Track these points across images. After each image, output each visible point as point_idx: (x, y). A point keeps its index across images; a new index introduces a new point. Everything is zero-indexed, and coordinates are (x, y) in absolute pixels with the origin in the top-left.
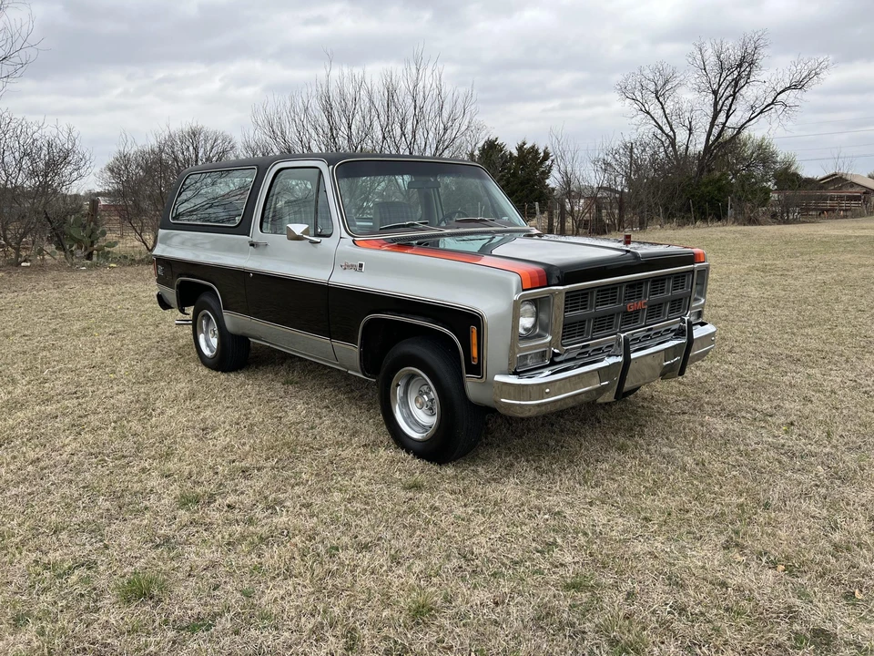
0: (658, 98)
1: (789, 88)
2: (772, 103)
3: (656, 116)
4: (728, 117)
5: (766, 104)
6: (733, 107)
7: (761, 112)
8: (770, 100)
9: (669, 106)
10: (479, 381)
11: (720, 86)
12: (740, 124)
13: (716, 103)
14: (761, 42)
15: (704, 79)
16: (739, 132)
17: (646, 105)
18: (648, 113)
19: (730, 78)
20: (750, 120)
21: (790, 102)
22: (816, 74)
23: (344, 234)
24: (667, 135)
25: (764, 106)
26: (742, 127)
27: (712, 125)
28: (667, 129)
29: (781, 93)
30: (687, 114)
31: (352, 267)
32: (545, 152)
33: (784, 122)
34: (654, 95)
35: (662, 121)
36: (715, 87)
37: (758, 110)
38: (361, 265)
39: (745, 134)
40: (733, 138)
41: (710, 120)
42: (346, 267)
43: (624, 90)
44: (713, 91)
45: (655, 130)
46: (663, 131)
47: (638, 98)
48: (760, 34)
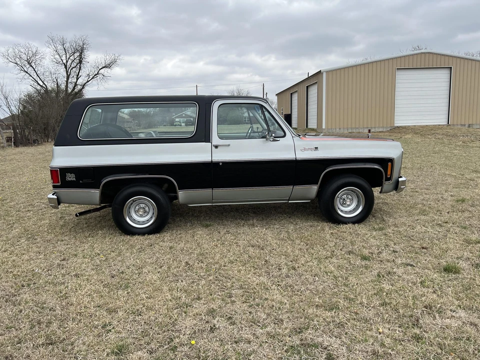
0: (30, 64)
1: (103, 67)
2: (98, 74)
3: (32, 75)
5: (95, 74)
6: (80, 74)
7: (93, 78)
8: (96, 73)
9: (40, 70)
11: (67, 62)
12: (83, 83)
13: (67, 72)
14: (86, 41)
15: (57, 56)
16: (83, 88)
17: (25, 68)
18: (27, 72)
20: (88, 81)
21: (105, 74)
22: (115, 62)
24: (42, 86)
25: (93, 75)
26: (83, 86)
27: (67, 82)
28: (41, 84)
29: (101, 69)
31: (309, 149)
33: (103, 84)
34: (26, 62)
36: (65, 61)
37: (91, 77)
38: (316, 148)
39: (87, 88)
40: (81, 90)
41: (66, 79)
42: (305, 149)
44: (64, 64)
45: (32, 83)
46: (38, 84)
47: (18, 63)
48: (84, 37)
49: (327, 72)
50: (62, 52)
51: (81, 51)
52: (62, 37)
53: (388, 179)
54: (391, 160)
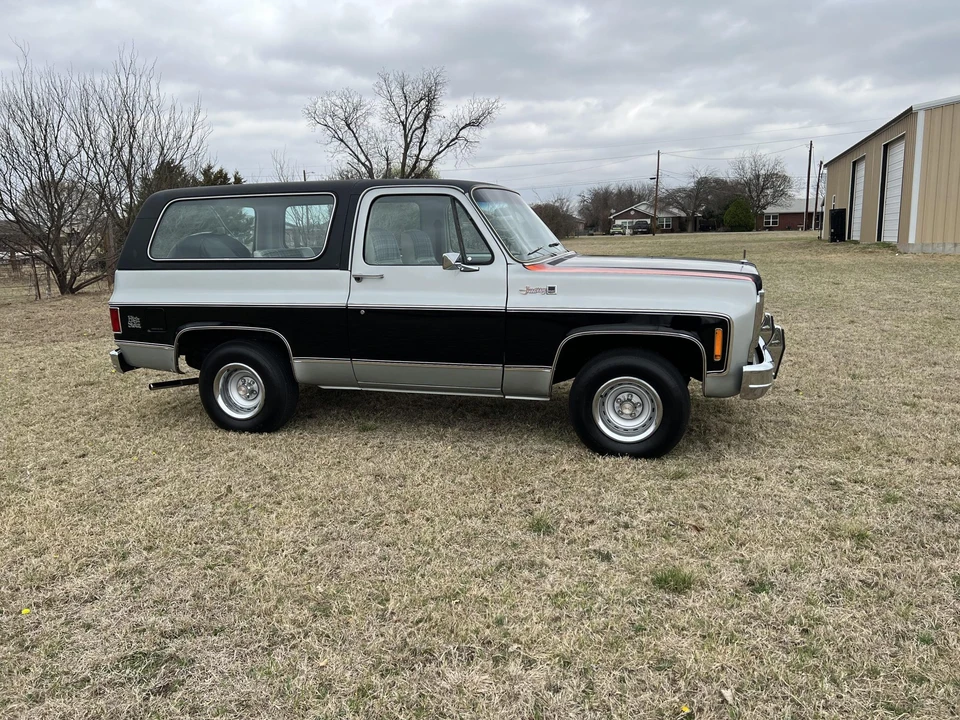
0: (348, 126)
1: (469, 125)
2: (456, 138)
3: (349, 144)
4: (420, 149)
5: (451, 138)
6: (425, 140)
7: (448, 146)
8: (454, 136)
9: (363, 136)
10: (720, 375)
11: (407, 119)
12: (431, 157)
13: (406, 136)
14: (439, 78)
15: (392, 109)
16: (430, 165)
17: (339, 133)
18: (342, 140)
19: (417, 110)
20: (439, 153)
21: (471, 138)
22: (489, 113)
23: (510, 260)
24: (363, 164)
25: (448, 141)
26: (431, 162)
27: (405, 155)
28: (363, 159)
29: (462, 129)
30: (384, 145)
31: (537, 291)
32: (235, 177)
33: (467, 156)
34: (343, 122)
35: (358, 152)
36: (403, 118)
37: (445, 144)
38: (552, 289)
40: (427, 169)
41: (403, 151)
42: (528, 291)
43: (312, 115)
44: (402, 123)
45: (350, 158)
46: (359, 160)
47: (330, 124)
48: (438, 70)
49: (930, 110)
50: (399, 101)
51: (430, 98)
52: (401, 74)
53: (720, 365)
54: (723, 323)
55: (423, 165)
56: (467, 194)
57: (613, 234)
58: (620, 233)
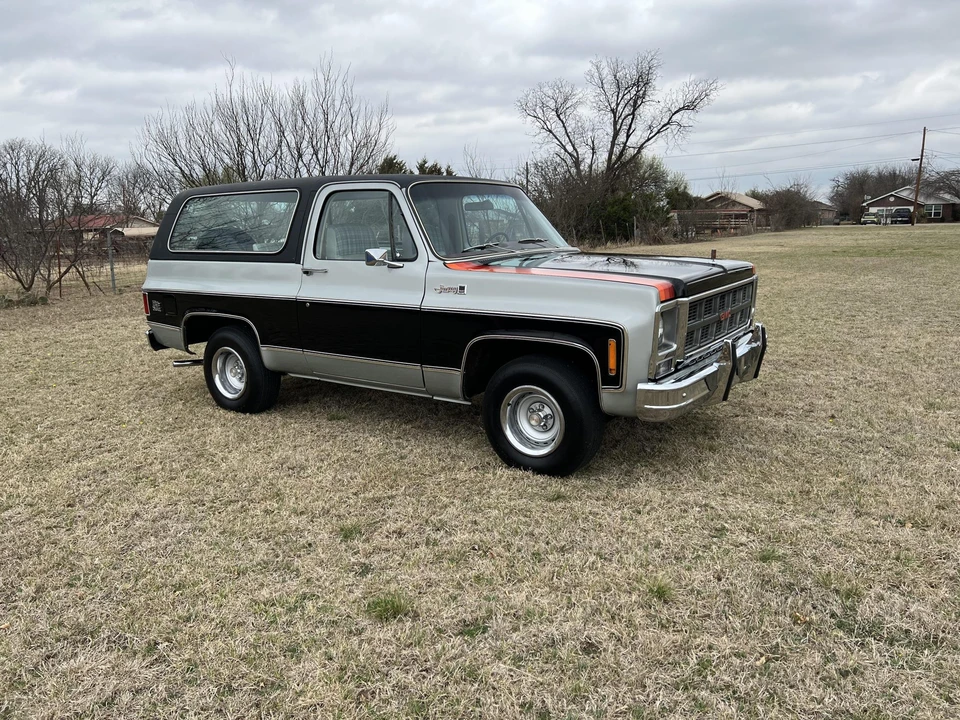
0: (558, 116)
1: (683, 109)
2: (668, 123)
3: (558, 135)
4: (628, 136)
5: (662, 124)
6: (633, 126)
7: (658, 132)
8: (666, 120)
9: (571, 125)
10: (616, 391)
11: (618, 105)
12: (639, 144)
13: (615, 123)
14: (655, 62)
15: (602, 98)
16: (639, 152)
17: (548, 123)
18: (550, 131)
19: (627, 97)
20: (649, 139)
21: (684, 122)
22: (706, 95)
23: (432, 257)
24: (570, 154)
25: (659, 127)
26: (641, 147)
27: (613, 144)
28: (570, 148)
29: (676, 113)
30: (590, 134)
31: (449, 290)
32: (447, 171)
33: (679, 142)
34: (554, 113)
35: (565, 140)
36: (613, 105)
37: (655, 130)
38: (462, 288)
39: (644, 152)
40: (634, 157)
41: (611, 140)
42: (443, 290)
43: (525, 109)
44: (612, 110)
45: (558, 149)
46: (566, 150)
47: (540, 116)
48: (653, 53)
50: (610, 88)
51: (642, 83)
52: (614, 60)
53: (616, 380)
54: (615, 333)
55: (631, 152)
56: (404, 190)
57: (865, 223)
58: (873, 222)
